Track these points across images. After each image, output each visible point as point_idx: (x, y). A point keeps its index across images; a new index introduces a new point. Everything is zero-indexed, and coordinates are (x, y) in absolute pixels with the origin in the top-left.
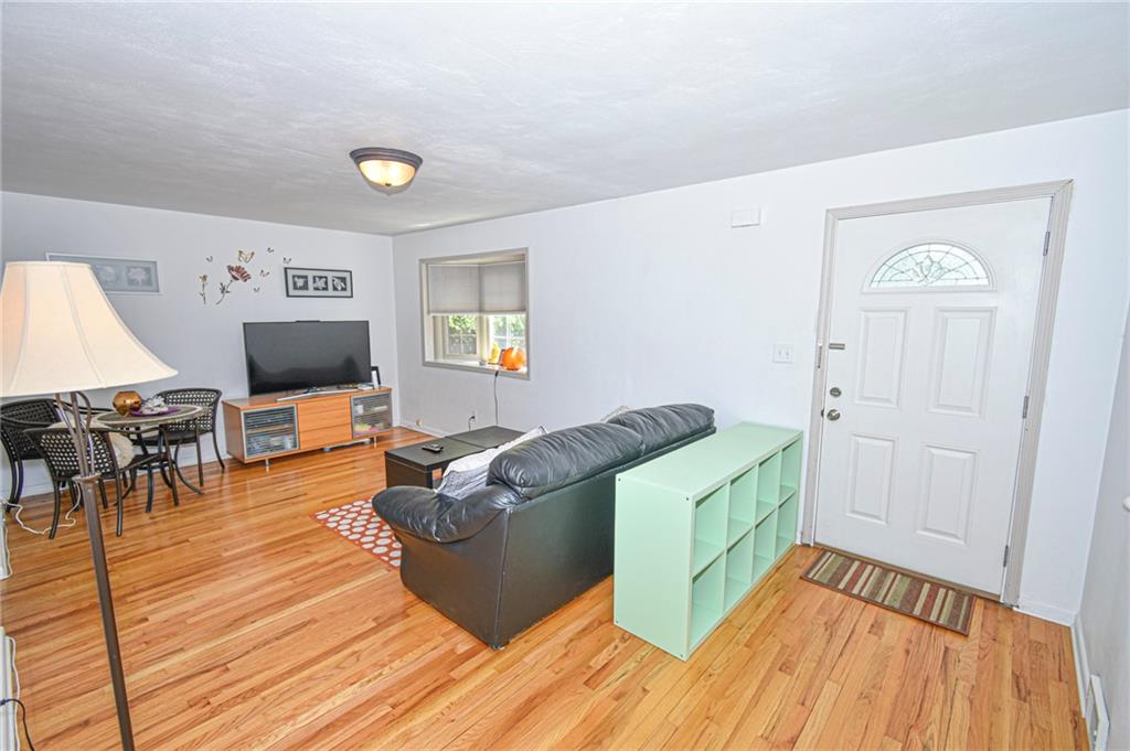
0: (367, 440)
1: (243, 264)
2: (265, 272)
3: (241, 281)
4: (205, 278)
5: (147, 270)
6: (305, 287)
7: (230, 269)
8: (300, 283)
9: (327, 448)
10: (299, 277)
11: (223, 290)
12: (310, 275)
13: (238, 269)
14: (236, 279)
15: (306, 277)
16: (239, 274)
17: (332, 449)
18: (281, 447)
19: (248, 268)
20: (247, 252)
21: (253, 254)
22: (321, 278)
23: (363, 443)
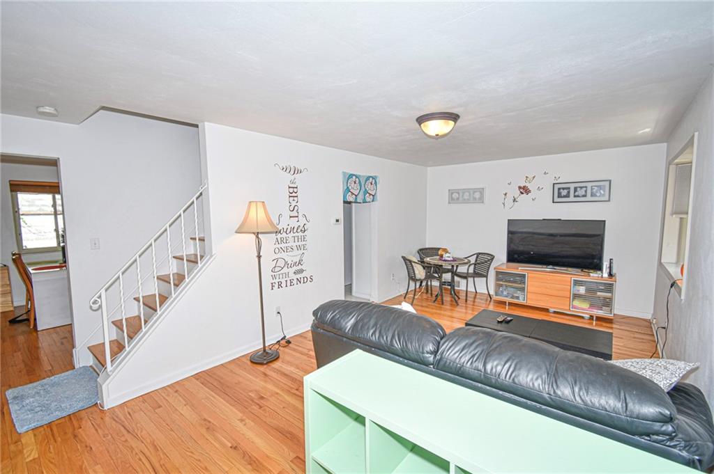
0: (587, 316)
1: (527, 185)
2: (541, 188)
3: (525, 195)
4: (506, 194)
5: (481, 193)
6: (568, 196)
7: (520, 188)
8: (564, 193)
9: (552, 310)
10: (563, 189)
11: (514, 200)
12: (572, 186)
13: (524, 188)
14: (522, 193)
15: (569, 188)
16: (525, 190)
17: (555, 312)
18: (518, 298)
19: (530, 186)
20: (530, 177)
21: (534, 177)
22: (581, 188)
23: (583, 317)
